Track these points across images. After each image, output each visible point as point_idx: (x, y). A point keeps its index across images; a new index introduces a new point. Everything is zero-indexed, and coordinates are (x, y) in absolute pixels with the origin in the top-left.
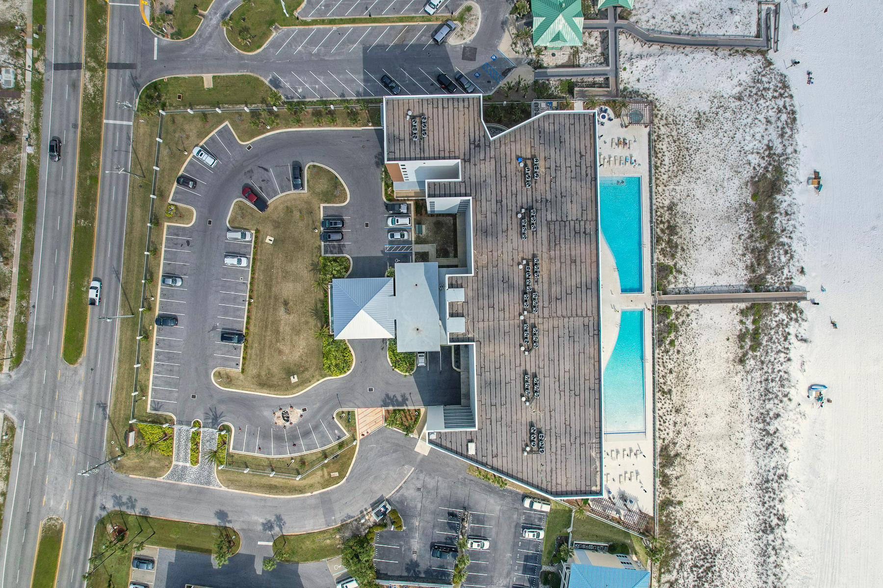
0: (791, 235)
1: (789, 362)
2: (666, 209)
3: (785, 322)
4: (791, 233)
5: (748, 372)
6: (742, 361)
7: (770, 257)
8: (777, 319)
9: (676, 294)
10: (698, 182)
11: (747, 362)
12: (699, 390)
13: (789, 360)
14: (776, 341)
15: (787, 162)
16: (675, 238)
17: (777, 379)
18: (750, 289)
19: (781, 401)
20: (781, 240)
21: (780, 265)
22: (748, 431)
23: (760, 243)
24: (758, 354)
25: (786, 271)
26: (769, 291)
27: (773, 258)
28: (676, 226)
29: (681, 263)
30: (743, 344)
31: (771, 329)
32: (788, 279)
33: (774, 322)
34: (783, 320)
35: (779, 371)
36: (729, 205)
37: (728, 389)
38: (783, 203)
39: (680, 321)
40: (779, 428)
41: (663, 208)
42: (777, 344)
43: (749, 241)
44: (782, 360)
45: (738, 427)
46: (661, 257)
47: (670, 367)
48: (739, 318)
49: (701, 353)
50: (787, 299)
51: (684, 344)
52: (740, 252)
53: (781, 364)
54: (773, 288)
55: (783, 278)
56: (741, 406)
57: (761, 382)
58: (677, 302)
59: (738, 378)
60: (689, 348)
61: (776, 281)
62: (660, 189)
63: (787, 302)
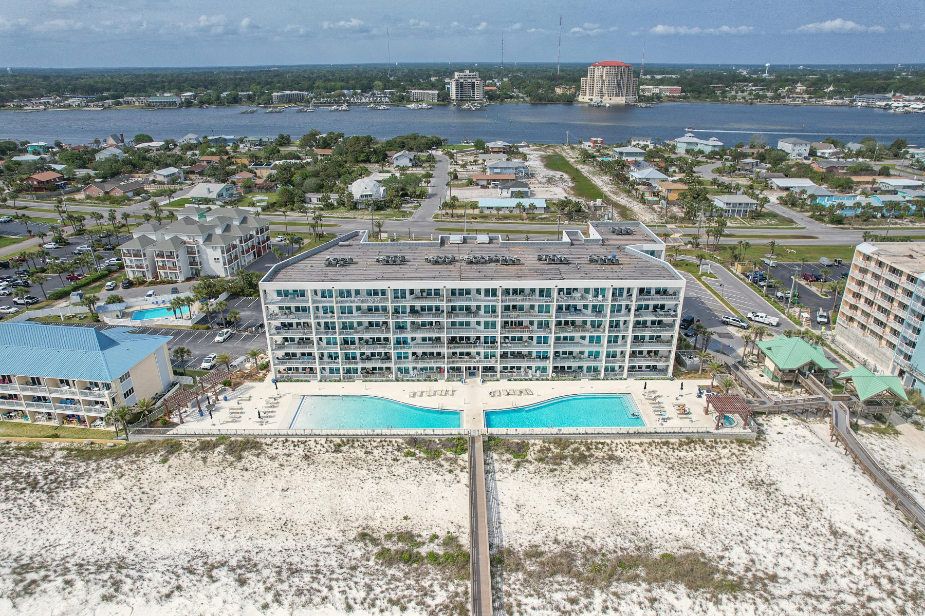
0: (610, 611)
1: (344, 606)
2: (610, 453)
3: (428, 600)
4: (616, 610)
5: (341, 547)
6: (363, 536)
7: (559, 578)
8: (436, 588)
9: (485, 461)
10: (665, 485)
11: (361, 544)
12: (330, 482)
13: (349, 608)
14: (392, 586)
16: (568, 462)
17: (315, 585)
18: (495, 551)
19: (268, 589)
20: (597, 592)
21: (545, 591)
22: (232, 546)
23: (583, 565)
24: (371, 563)
25: (535, 601)
26: (493, 577)
27: (558, 583)
28: (587, 464)
29: (532, 468)
30: (395, 539)
31: (417, 581)
32: (519, 605)
33: (430, 582)
34: (433, 598)
35: (330, 588)
36: (641, 523)
37: (318, 518)
38: (674, 595)
39: (443, 463)
40: (217, 584)
41: (610, 449)
42: (385, 587)
43: (584, 549)
44: (353, 594)
45: (249, 530)
46: (537, 448)
47: (376, 452)
48: (442, 534)
49: (388, 485)
50: (477, 600)
51: (406, 466)
52: (560, 538)
53: (344, 592)
54: (497, 583)
55: (519, 598)
56: (281, 535)
57: (317, 565)
58: (472, 458)
59: (334, 533)
60: (399, 470)
61: (513, 586)
62: (637, 447)
63: (469, 606)
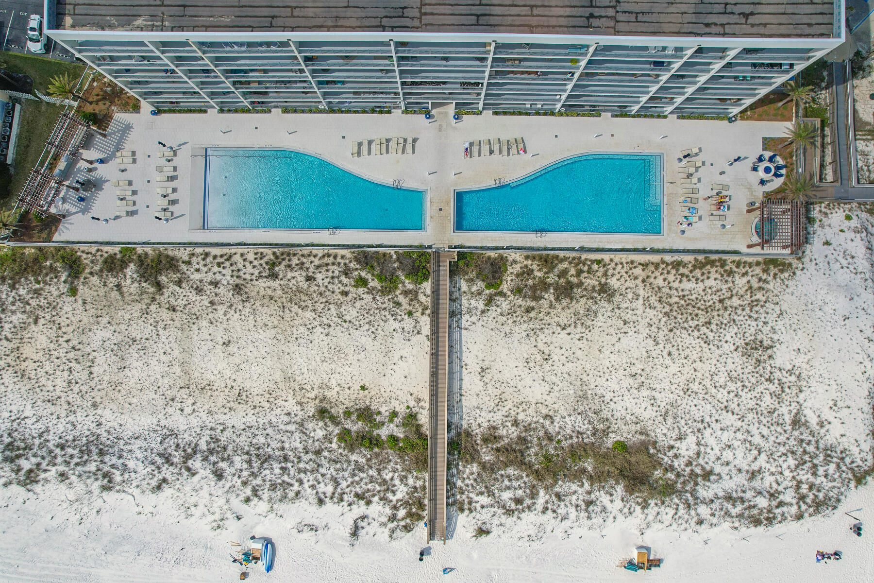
0: (549, 512)
1: (316, 501)
2: (603, 280)
3: (390, 496)
4: (554, 511)
5: (302, 425)
6: (322, 413)
7: (510, 471)
8: (397, 482)
9: (451, 293)
10: (650, 342)
11: (321, 424)
12: (273, 332)
13: (321, 502)
14: (357, 479)
15: (681, 506)
16: (549, 296)
17: (286, 478)
18: (453, 432)
19: (245, 483)
20: (542, 492)
21: (495, 489)
22: (195, 422)
23: (536, 454)
24: (334, 446)
25: (484, 500)
26: (449, 469)
27: (508, 476)
28: (572, 299)
29: (505, 305)
30: (354, 417)
31: (379, 471)
32: (470, 503)
33: (390, 475)
34: (394, 492)
35: (301, 482)
36: (607, 399)
37: (272, 387)
38: (608, 498)
39: (401, 299)
40: (196, 478)
41: (605, 274)
42: (350, 480)
43: (541, 434)
44: (321, 488)
45: (204, 403)
46: (517, 268)
47: (319, 277)
48: (401, 409)
49: (340, 336)
50: (433, 499)
51: (358, 304)
52: (521, 417)
53: (313, 487)
54: (453, 476)
55: (471, 495)
56: (241, 409)
57: (283, 449)
58: (436, 292)
59: (291, 405)
60: (351, 313)
61: (467, 481)
62: (638, 271)
63: (426, 502)
